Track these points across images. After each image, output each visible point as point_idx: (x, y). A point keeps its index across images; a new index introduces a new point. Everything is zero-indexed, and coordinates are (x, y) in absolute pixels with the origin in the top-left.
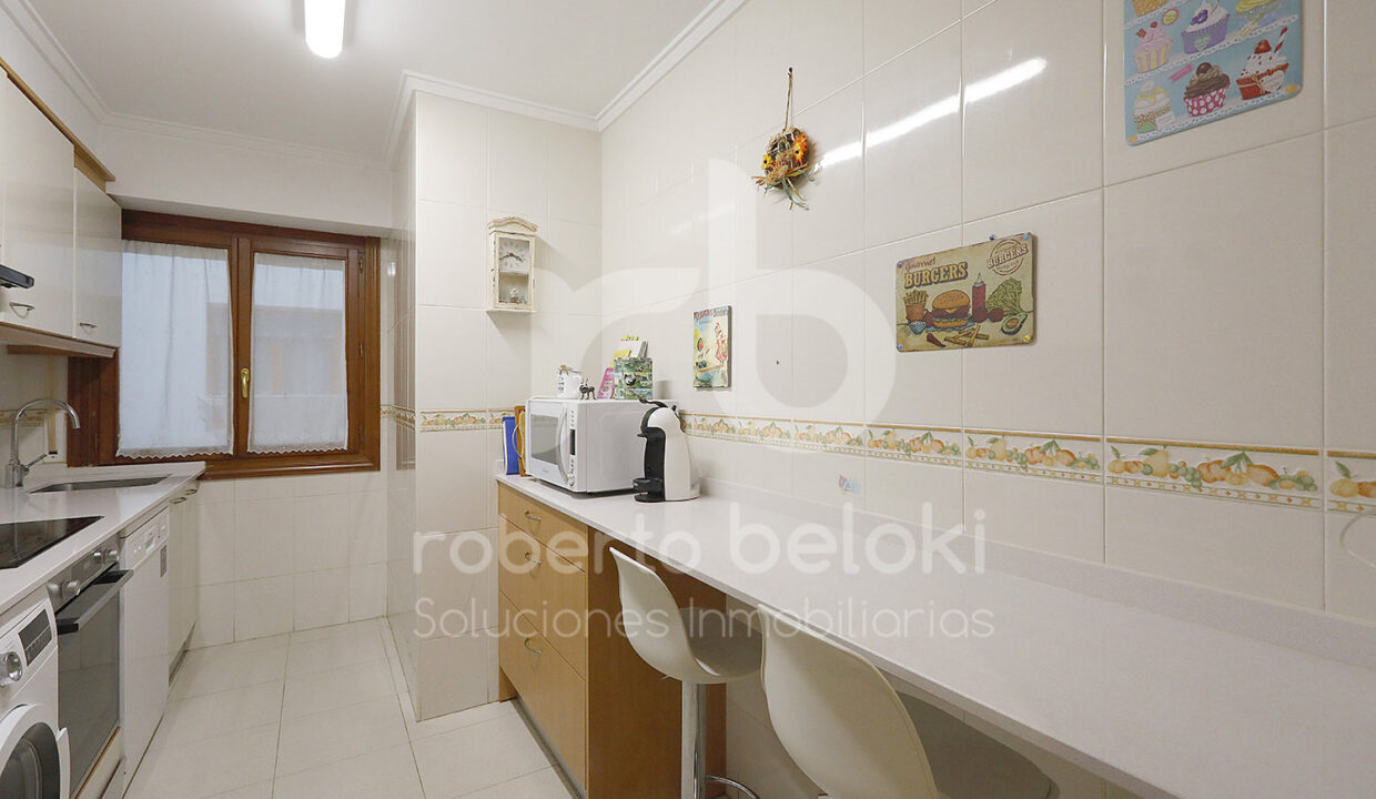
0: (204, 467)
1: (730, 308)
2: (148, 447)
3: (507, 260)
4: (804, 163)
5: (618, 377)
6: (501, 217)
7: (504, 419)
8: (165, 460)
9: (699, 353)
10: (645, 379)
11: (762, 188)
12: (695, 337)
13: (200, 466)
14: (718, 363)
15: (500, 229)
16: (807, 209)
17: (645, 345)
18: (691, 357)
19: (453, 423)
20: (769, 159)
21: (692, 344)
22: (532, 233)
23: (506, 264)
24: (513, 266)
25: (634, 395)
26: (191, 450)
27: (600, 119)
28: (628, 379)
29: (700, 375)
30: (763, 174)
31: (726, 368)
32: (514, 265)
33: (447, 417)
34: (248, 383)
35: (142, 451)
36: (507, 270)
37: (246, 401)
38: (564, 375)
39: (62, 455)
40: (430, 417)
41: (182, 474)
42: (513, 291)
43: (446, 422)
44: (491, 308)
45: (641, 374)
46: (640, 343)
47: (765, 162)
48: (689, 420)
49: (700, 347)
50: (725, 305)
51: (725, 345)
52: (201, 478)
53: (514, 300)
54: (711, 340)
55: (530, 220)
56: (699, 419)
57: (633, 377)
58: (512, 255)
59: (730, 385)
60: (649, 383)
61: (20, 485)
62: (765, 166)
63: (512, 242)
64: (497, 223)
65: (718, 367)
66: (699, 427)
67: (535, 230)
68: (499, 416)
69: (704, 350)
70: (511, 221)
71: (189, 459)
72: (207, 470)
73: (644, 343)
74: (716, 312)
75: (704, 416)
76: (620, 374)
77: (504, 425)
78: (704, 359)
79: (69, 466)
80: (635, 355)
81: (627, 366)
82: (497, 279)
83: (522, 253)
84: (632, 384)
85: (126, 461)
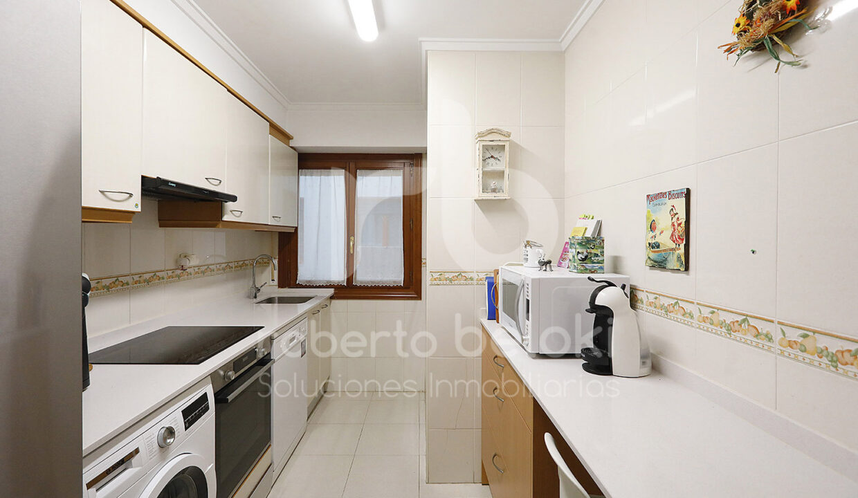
0: (333, 292)
1: (688, 190)
2: (309, 279)
3: (488, 161)
4: (799, 10)
5: (572, 252)
6: (483, 129)
7: (487, 278)
8: (316, 287)
9: (652, 234)
10: (596, 255)
11: (734, 56)
12: (648, 218)
13: (331, 291)
14: (673, 246)
15: (482, 139)
16: (805, 66)
17: (599, 224)
18: (644, 237)
19: (451, 280)
20: (743, 21)
21: (644, 226)
22: (507, 139)
23: (488, 163)
24: (493, 166)
25: (586, 269)
26: (328, 282)
27: (561, 41)
28: (580, 256)
29: (652, 255)
30: (734, 39)
31: (682, 251)
32: (494, 164)
33: (447, 275)
34: (353, 245)
35: (307, 281)
36: (489, 168)
37: (353, 255)
38: (528, 248)
39: (276, 282)
40: (436, 276)
41: (322, 295)
42: (493, 183)
43: (446, 280)
44: (477, 198)
45: (593, 251)
46: (595, 221)
47: (738, 25)
48: (640, 295)
49: (652, 227)
50: (683, 186)
51: (682, 228)
52: (332, 298)
53: (494, 191)
54: (665, 222)
55: (505, 129)
56: (651, 297)
57: (585, 253)
58: (492, 157)
59: (687, 269)
60: (600, 259)
61: (255, 297)
62: (738, 29)
63: (492, 147)
64: (481, 135)
65: (673, 249)
66: (651, 304)
67: (509, 136)
68: (483, 276)
69: (657, 232)
70: (491, 132)
71: (327, 287)
72: (335, 293)
73: (598, 222)
74: (671, 195)
75: (658, 295)
76: (574, 250)
77: (486, 283)
78: (657, 240)
79: (279, 287)
80: (589, 234)
81: (580, 244)
82: (481, 176)
83: (500, 154)
84: (583, 260)
85: (301, 286)
